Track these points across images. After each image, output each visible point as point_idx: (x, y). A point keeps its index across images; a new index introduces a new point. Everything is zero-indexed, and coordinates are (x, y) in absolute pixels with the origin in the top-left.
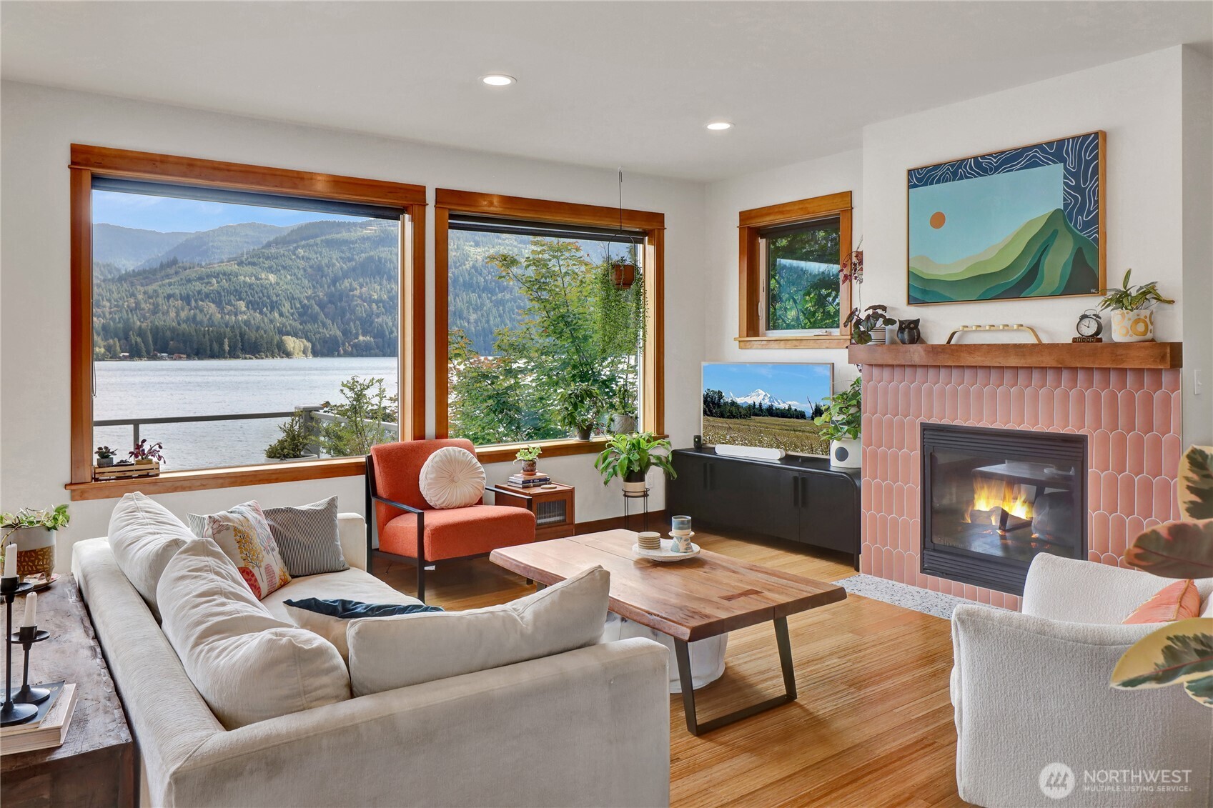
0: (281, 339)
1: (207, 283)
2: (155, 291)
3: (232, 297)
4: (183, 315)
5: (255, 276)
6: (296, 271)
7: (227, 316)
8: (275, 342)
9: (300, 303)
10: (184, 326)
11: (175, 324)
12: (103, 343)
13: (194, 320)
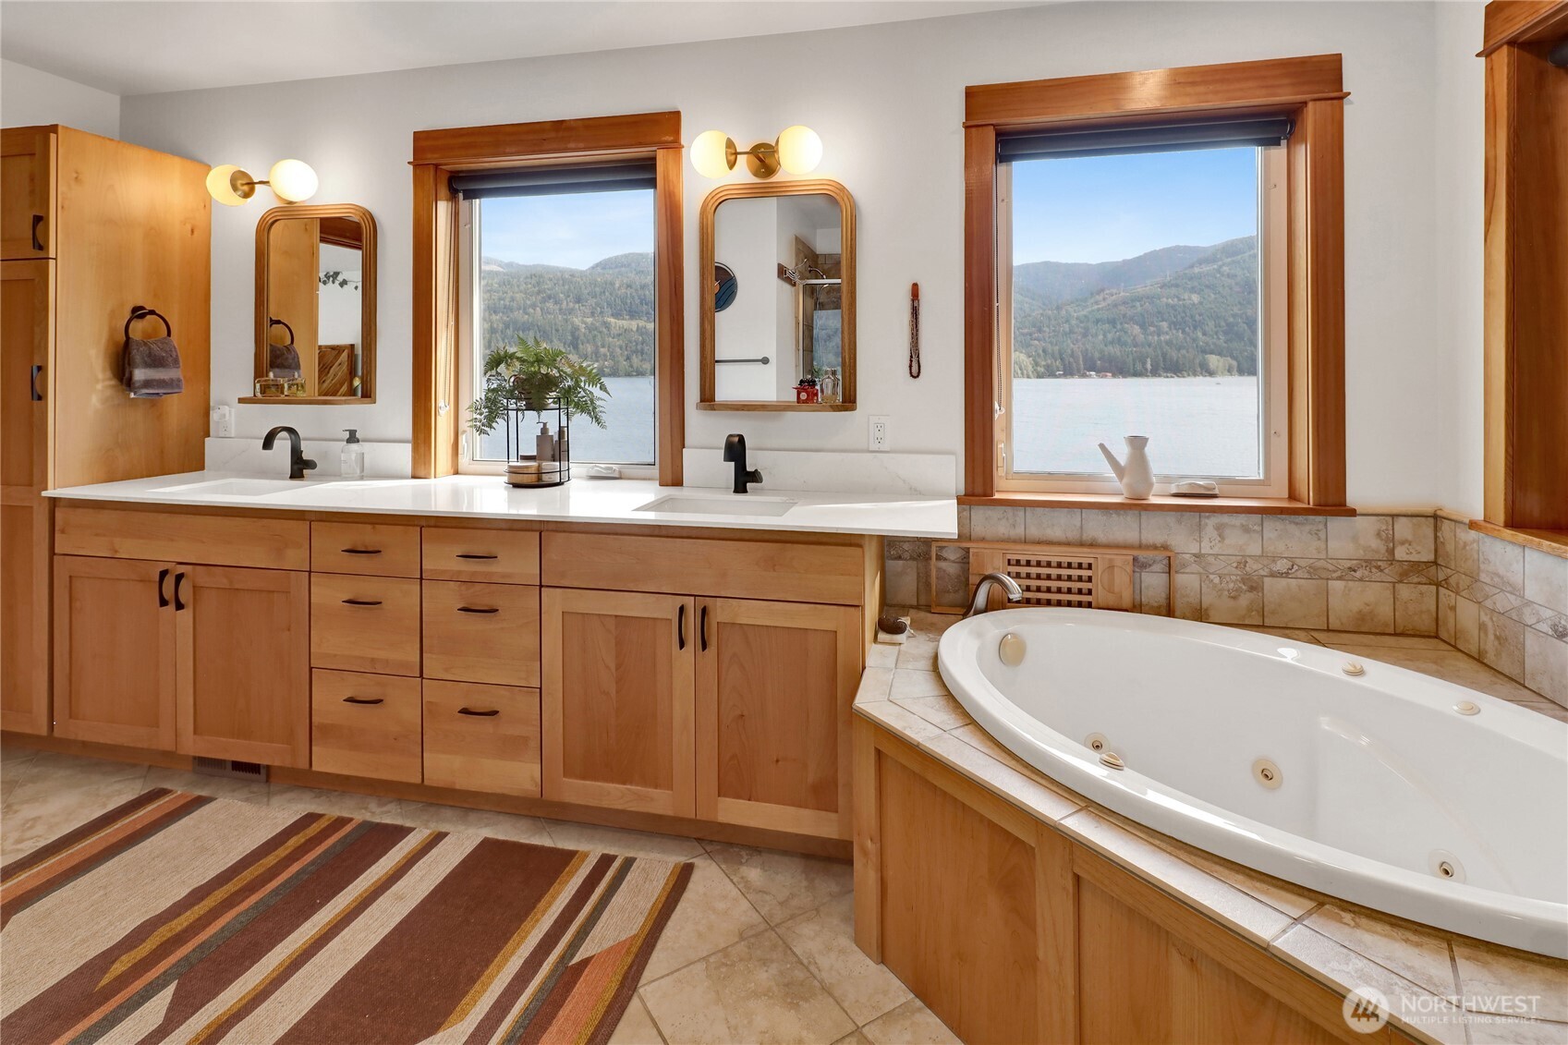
0: (1204, 358)
1: (1132, 307)
2: (1085, 316)
3: (1155, 319)
4: (1110, 336)
5: (1177, 297)
6: (1221, 289)
7: (1150, 337)
8: (1197, 361)
9: (1225, 321)
10: (1110, 348)
11: (1102, 346)
12: (1043, 363)
13: (1119, 341)
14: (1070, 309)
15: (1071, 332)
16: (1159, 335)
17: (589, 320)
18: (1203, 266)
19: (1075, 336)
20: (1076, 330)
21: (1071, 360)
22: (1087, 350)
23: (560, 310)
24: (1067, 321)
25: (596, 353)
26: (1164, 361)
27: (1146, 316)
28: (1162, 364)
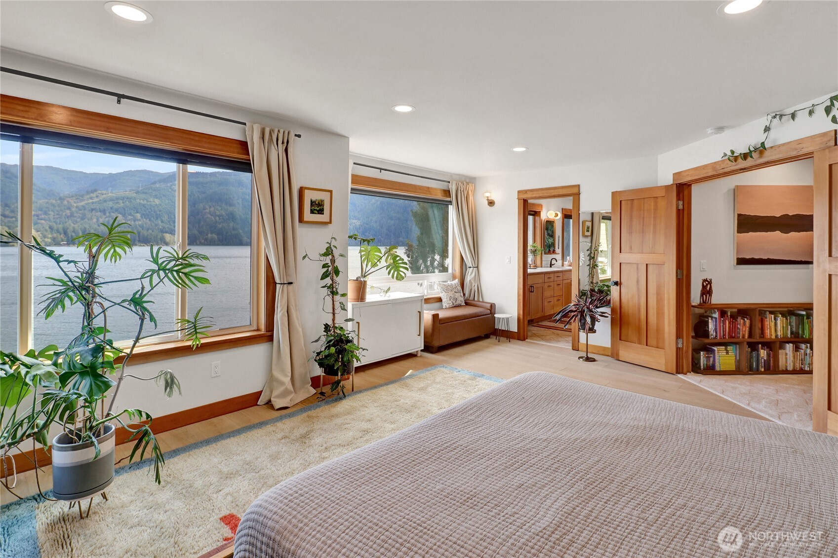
14: (72, 201)
15: (72, 215)
16: (134, 221)
18: (161, 184)
19: (75, 218)
20: (76, 215)
21: (73, 234)
22: (85, 228)
24: (69, 208)
26: (139, 236)
27: (126, 209)
28: (137, 238)
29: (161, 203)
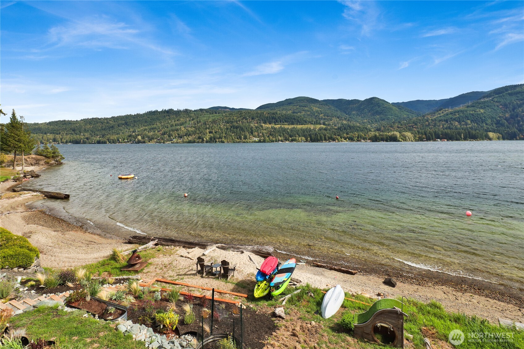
0: (487, 133)
1: (454, 115)
2: (435, 119)
3: (465, 119)
4: (445, 126)
5: (474, 111)
6: (494, 107)
7: (463, 126)
8: (484, 135)
9: (496, 119)
10: (446, 130)
11: (442, 130)
12: (418, 136)
13: (449, 128)
14: (429, 117)
15: (429, 125)
16: (466, 125)
17: (256, 125)
18: (485, 98)
19: (431, 126)
20: (431, 124)
21: (429, 135)
22: (436, 131)
23: (247, 122)
24: (427, 121)
25: (258, 135)
26: (469, 134)
27: (461, 118)
28: (468, 136)
29: (485, 111)
